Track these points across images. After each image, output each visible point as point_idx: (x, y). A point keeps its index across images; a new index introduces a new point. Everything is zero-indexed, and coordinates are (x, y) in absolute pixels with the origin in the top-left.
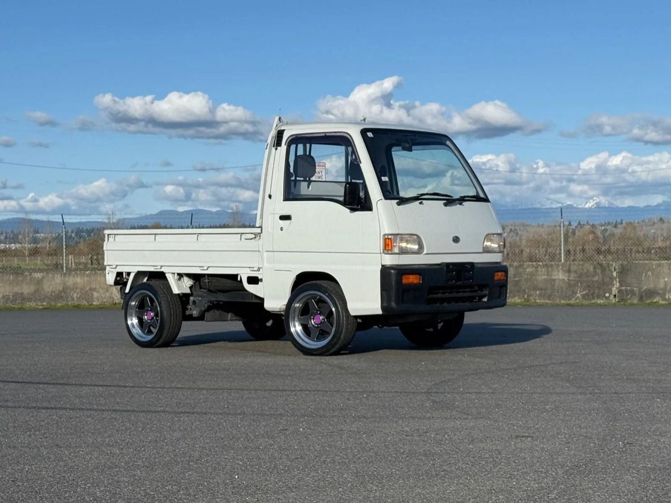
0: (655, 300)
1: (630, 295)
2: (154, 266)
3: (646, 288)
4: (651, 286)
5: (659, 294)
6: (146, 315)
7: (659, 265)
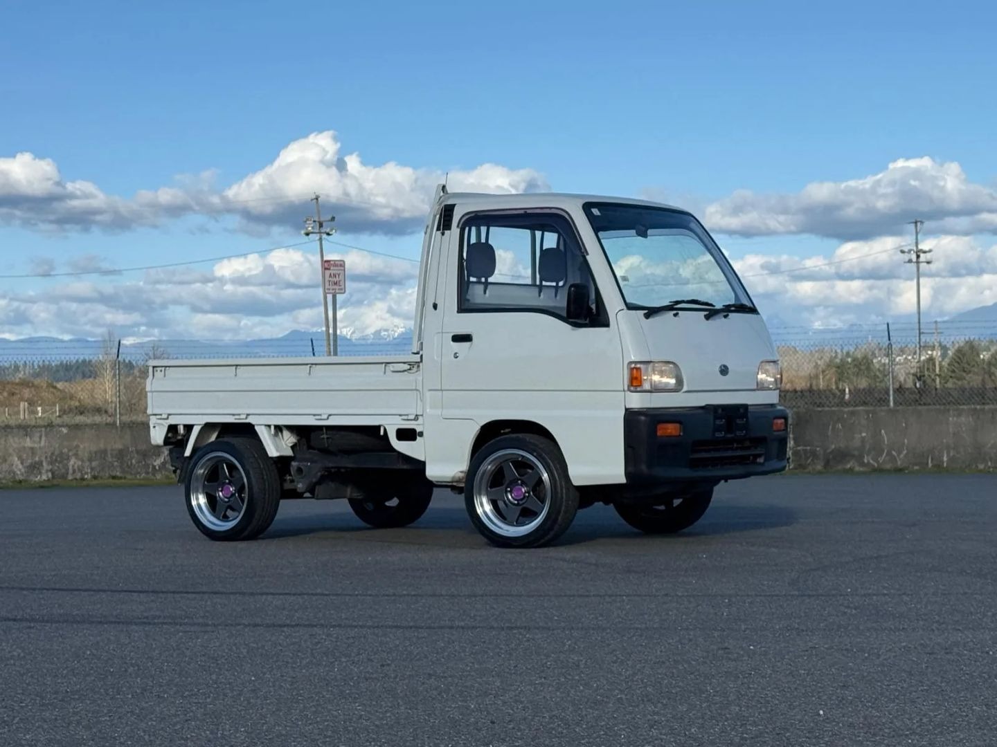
0: (849, 466)
1: (811, 458)
2: (234, 415)
3: (835, 448)
4: (842, 445)
5: (853, 456)
6: (222, 491)
7: (852, 413)
